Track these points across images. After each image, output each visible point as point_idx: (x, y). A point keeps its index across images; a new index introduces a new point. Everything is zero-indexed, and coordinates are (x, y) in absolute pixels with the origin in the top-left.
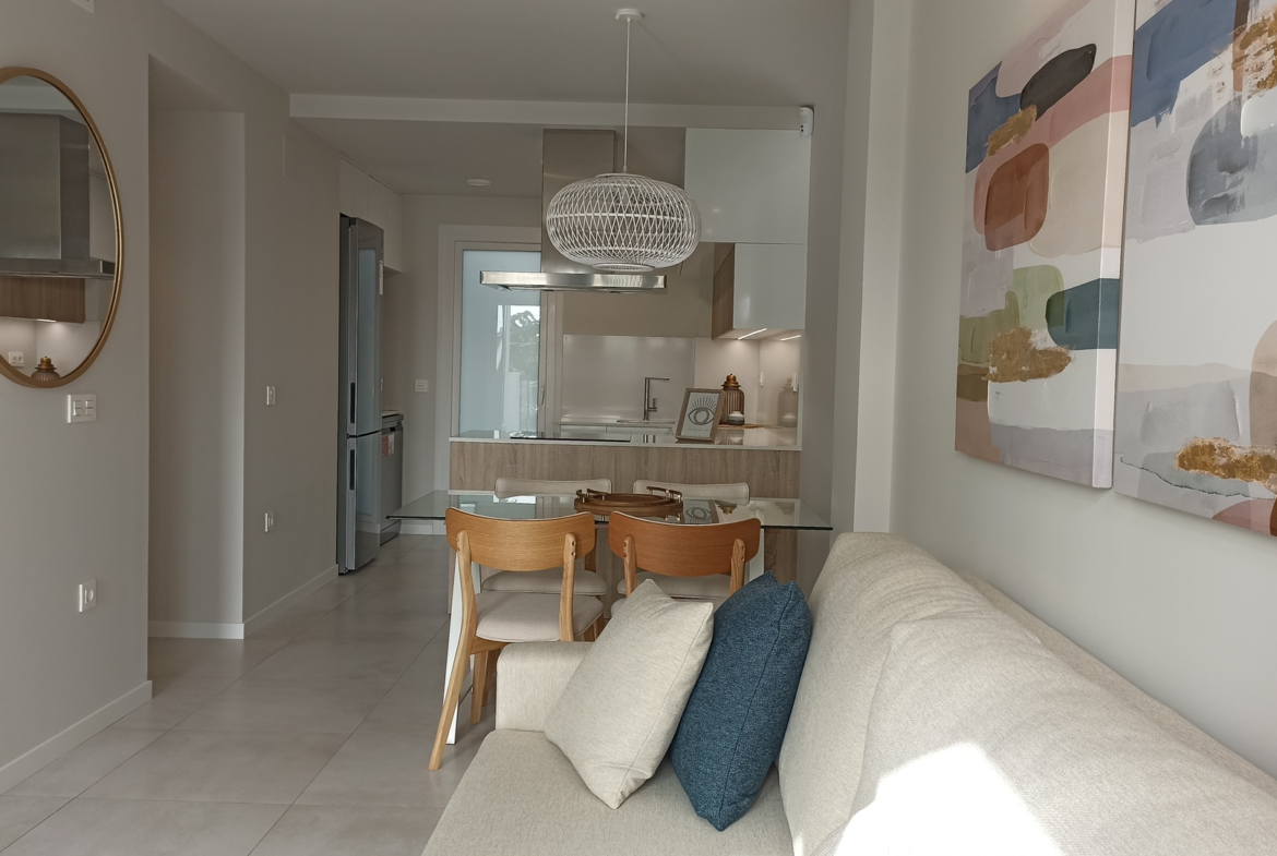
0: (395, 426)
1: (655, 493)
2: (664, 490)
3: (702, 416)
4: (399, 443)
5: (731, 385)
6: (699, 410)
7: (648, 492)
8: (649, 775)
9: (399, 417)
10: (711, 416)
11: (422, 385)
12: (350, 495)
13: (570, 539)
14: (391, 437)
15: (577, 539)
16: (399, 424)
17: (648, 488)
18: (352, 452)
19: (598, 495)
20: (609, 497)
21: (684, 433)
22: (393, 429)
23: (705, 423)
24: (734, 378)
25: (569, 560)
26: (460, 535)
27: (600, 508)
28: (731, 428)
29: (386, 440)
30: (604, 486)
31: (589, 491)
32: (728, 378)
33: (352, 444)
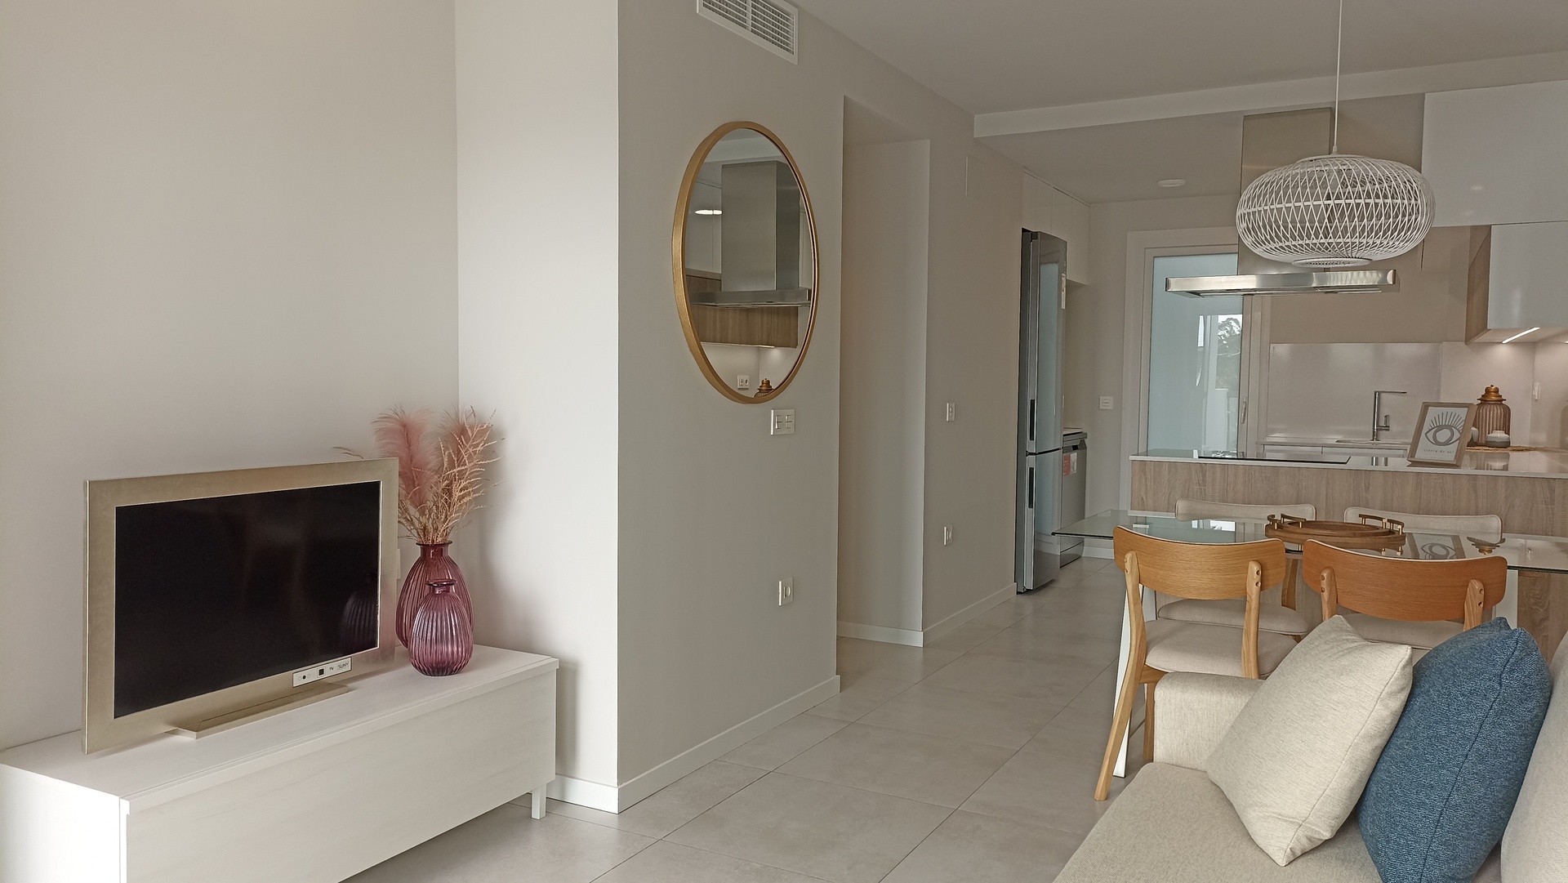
0: (1078, 445)
1: (1369, 522)
2: (1381, 519)
3: (1444, 435)
4: (1082, 462)
5: (1491, 397)
6: (1440, 428)
7: (1360, 521)
8: (1327, 835)
9: (1082, 436)
10: (1457, 435)
11: (1107, 402)
12: (1029, 513)
13: (1254, 568)
14: (1074, 456)
15: (1263, 568)
16: (1083, 442)
17: (1360, 516)
18: (1031, 470)
19: (1295, 522)
20: (1307, 524)
21: (1420, 455)
22: (1075, 448)
23: (1447, 443)
24: (1497, 390)
25: (1253, 590)
26: (1128, 556)
27: (1296, 536)
28: (1491, 450)
29: (1069, 458)
30: (1307, 513)
31: (1283, 516)
32: (1488, 390)
33: (1031, 461)
